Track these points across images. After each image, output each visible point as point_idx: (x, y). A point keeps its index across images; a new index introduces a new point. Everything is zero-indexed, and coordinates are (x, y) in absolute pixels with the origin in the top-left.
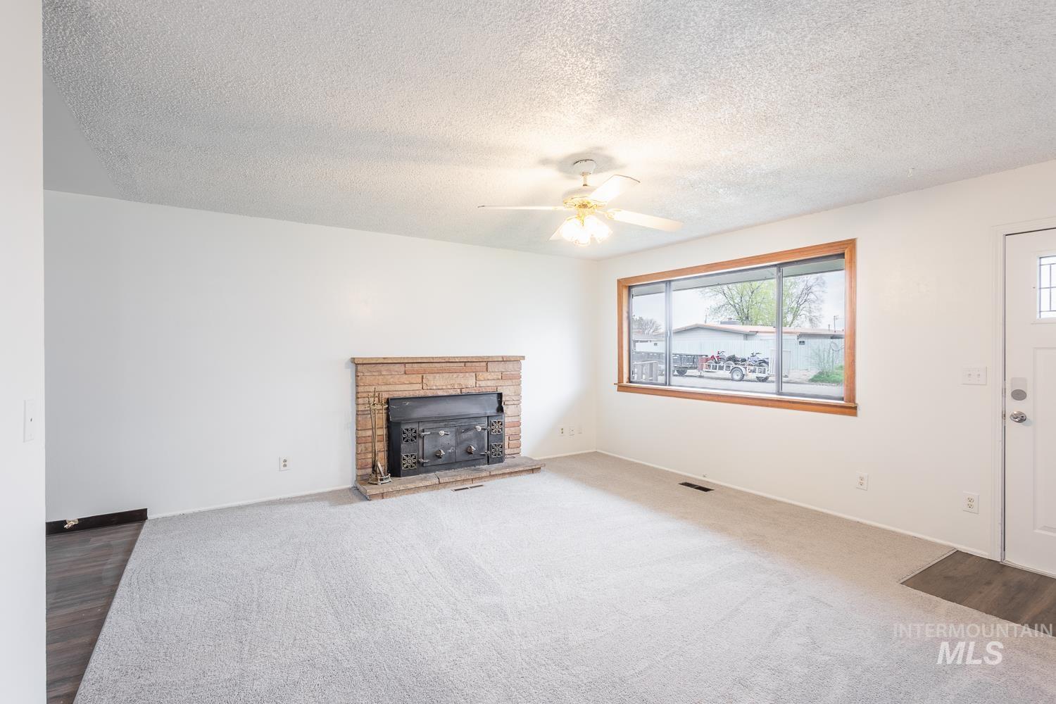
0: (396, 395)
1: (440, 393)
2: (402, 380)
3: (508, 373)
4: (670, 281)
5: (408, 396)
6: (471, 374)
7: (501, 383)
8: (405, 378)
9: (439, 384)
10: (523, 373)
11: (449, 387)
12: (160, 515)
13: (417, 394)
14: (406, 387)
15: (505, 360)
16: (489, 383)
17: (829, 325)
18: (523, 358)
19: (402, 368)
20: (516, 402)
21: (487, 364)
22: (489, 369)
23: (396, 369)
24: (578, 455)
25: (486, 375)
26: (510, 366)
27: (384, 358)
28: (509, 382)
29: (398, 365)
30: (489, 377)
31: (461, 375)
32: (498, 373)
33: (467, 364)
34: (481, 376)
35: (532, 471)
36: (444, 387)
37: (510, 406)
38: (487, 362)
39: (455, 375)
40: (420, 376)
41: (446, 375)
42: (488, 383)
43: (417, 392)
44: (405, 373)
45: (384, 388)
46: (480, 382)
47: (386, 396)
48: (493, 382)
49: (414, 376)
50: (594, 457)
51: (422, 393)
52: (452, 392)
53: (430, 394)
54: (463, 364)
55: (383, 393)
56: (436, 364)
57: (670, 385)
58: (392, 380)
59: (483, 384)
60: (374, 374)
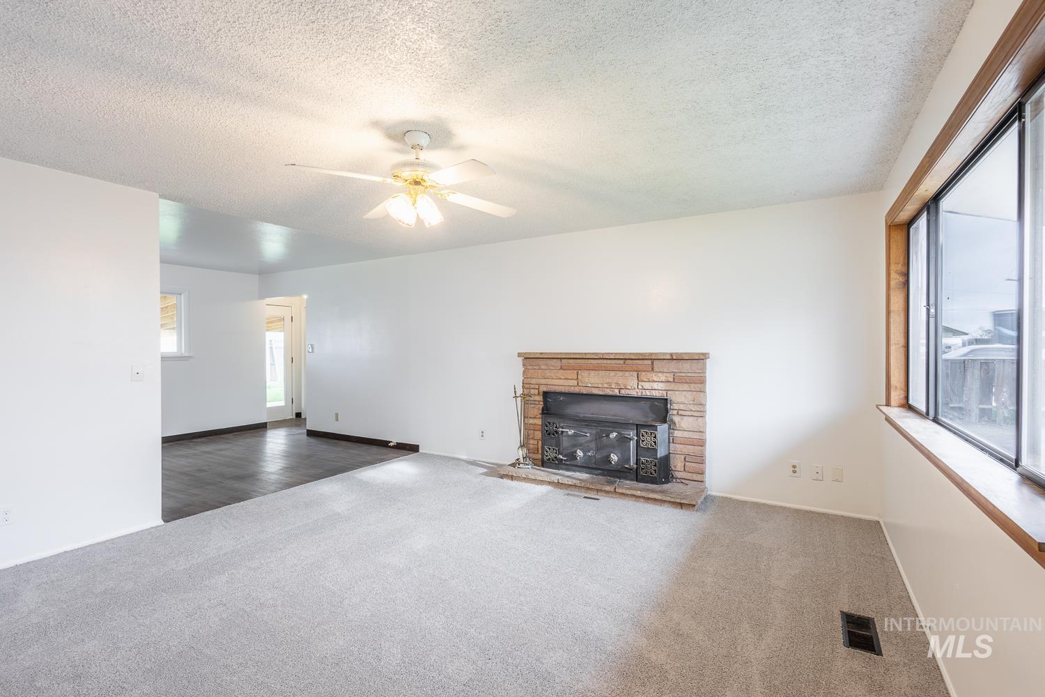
0: (553, 389)
1: (595, 391)
2: (558, 375)
3: (684, 375)
5: (563, 391)
6: (631, 373)
7: (670, 386)
8: (561, 373)
9: (593, 382)
11: (605, 385)
12: (424, 452)
13: (573, 390)
14: (562, 382)
16: (656, 385)
18: (708, 356)
19: (557, 363)
20: (696, 414)
21: (652, 363)
22: (655, 369)
23: (553, 364)
25: (651, 375)
26: (686, 366)
27: (541, 353)
28: (685, 387)
29: (555, 360)
30: (655, 378)
31: (620, 373)
32: (668, 375)
33: (627, 362)
34: (643, 376)
35: (681, 505)
36: (600, 386)
37: (685, 418)
38: (652, 360)
39: (612, 374)
40: (575, 372)
41: (602, 373)
42: (654, 387)
43: (572, 388)
44: (561, 368)
45: (543, 381)
46: (643, 384)
47: (543, 389)
48: (659, 385)
49: (570, 372)
51: (577, 390)
52: (609, 392)
53: (584, 391)
54: (622, 362)
55: (542, 386)
56: (592, 361)
58: (549, 374)
59: (646, 386)
60: (535, 367)
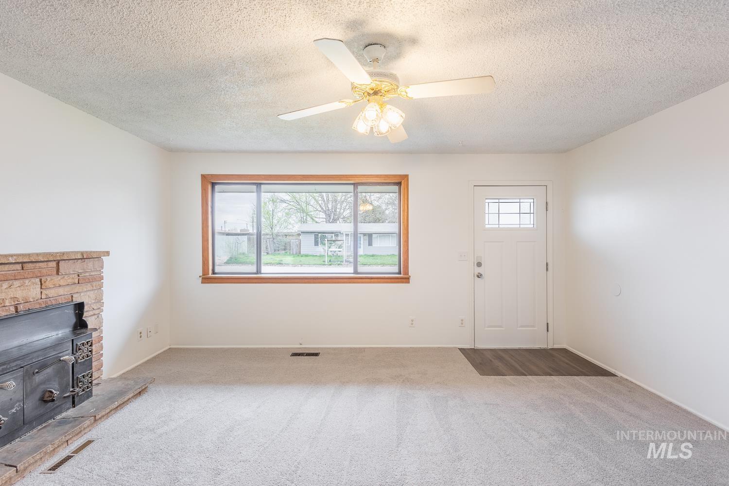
3: (87, 274)
4: (261, 184)
6: (33, 279)
7: (77, 288)
10: (105, 272)
15: (85, 257)
16: (61, 291)
17: (222, 227)
18: (107, 253)
20: (97, 312)
21: (58, 264)
22: (62, 271)
24: (155, 358)
25: (57, 279)
26: (90, 264)
28: (89, 287)
30: (62, 283)
31: (16, 283)
32: (73, 276)
34: (49, 282)
37: (89, 318)
38: (57, 261)
42: (59, 290)
46: (48, 292)
48: (67, 289)
50: (171, 355)
57: (261, 273)
59: (52, 293)
